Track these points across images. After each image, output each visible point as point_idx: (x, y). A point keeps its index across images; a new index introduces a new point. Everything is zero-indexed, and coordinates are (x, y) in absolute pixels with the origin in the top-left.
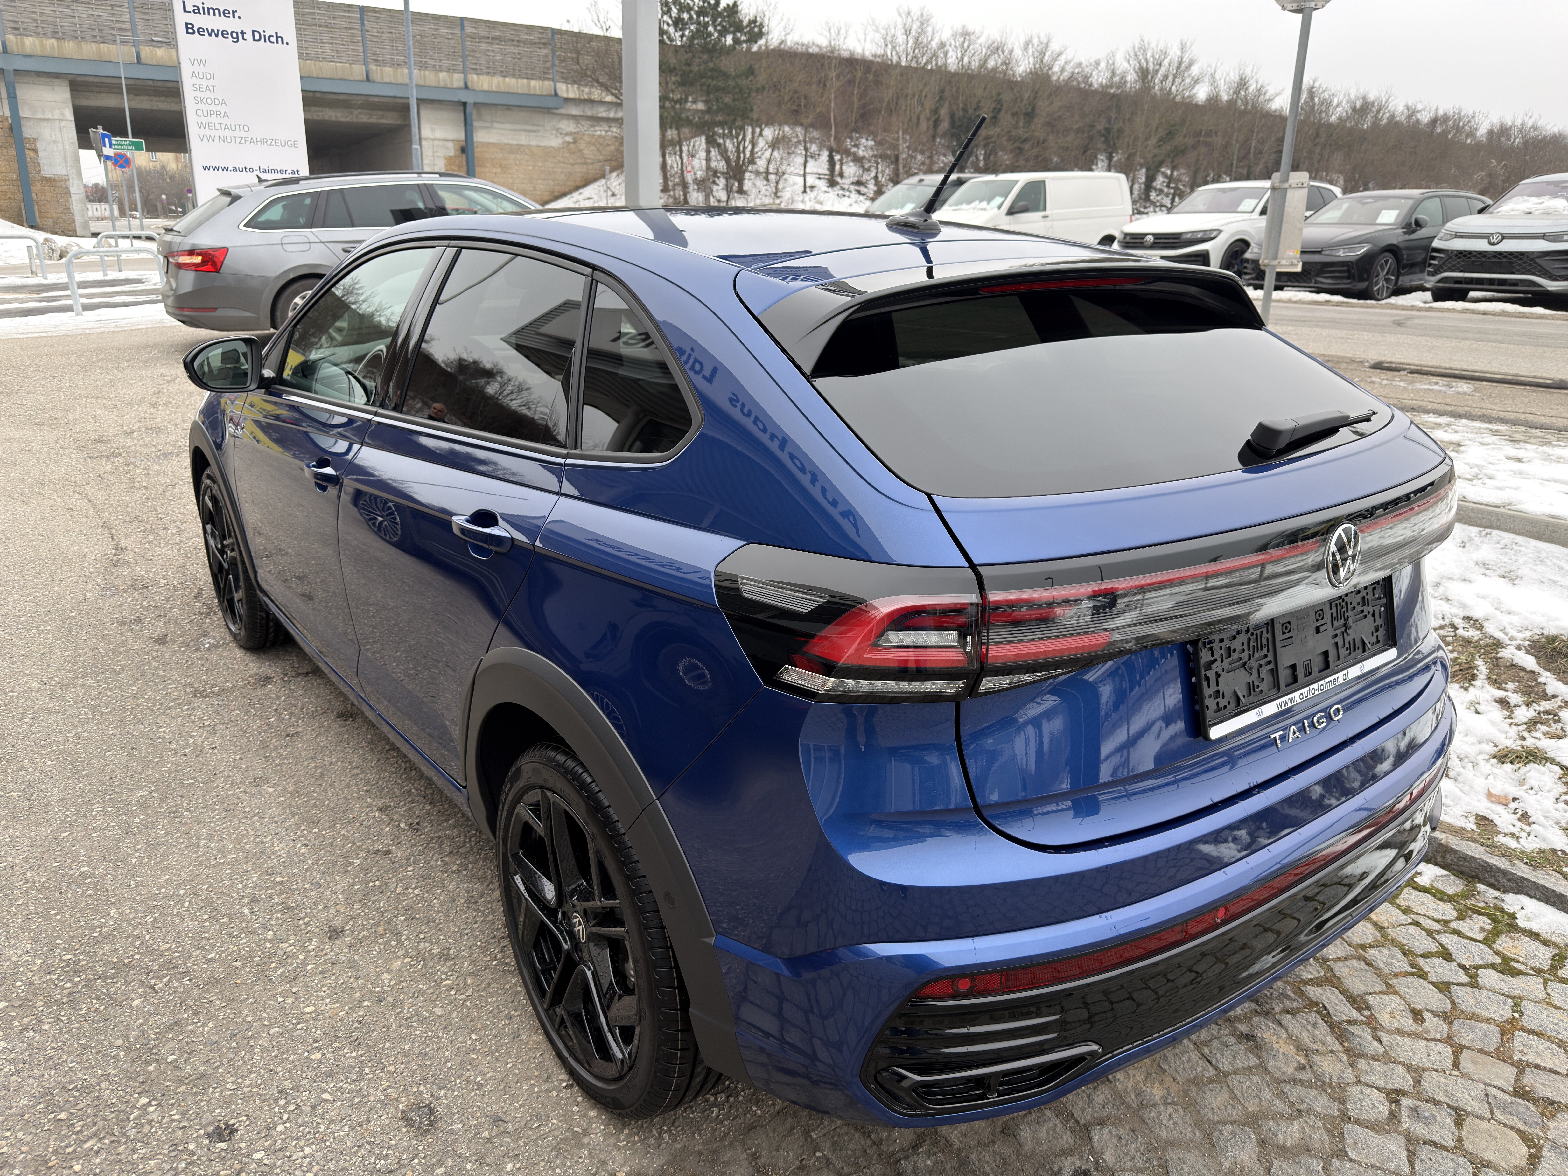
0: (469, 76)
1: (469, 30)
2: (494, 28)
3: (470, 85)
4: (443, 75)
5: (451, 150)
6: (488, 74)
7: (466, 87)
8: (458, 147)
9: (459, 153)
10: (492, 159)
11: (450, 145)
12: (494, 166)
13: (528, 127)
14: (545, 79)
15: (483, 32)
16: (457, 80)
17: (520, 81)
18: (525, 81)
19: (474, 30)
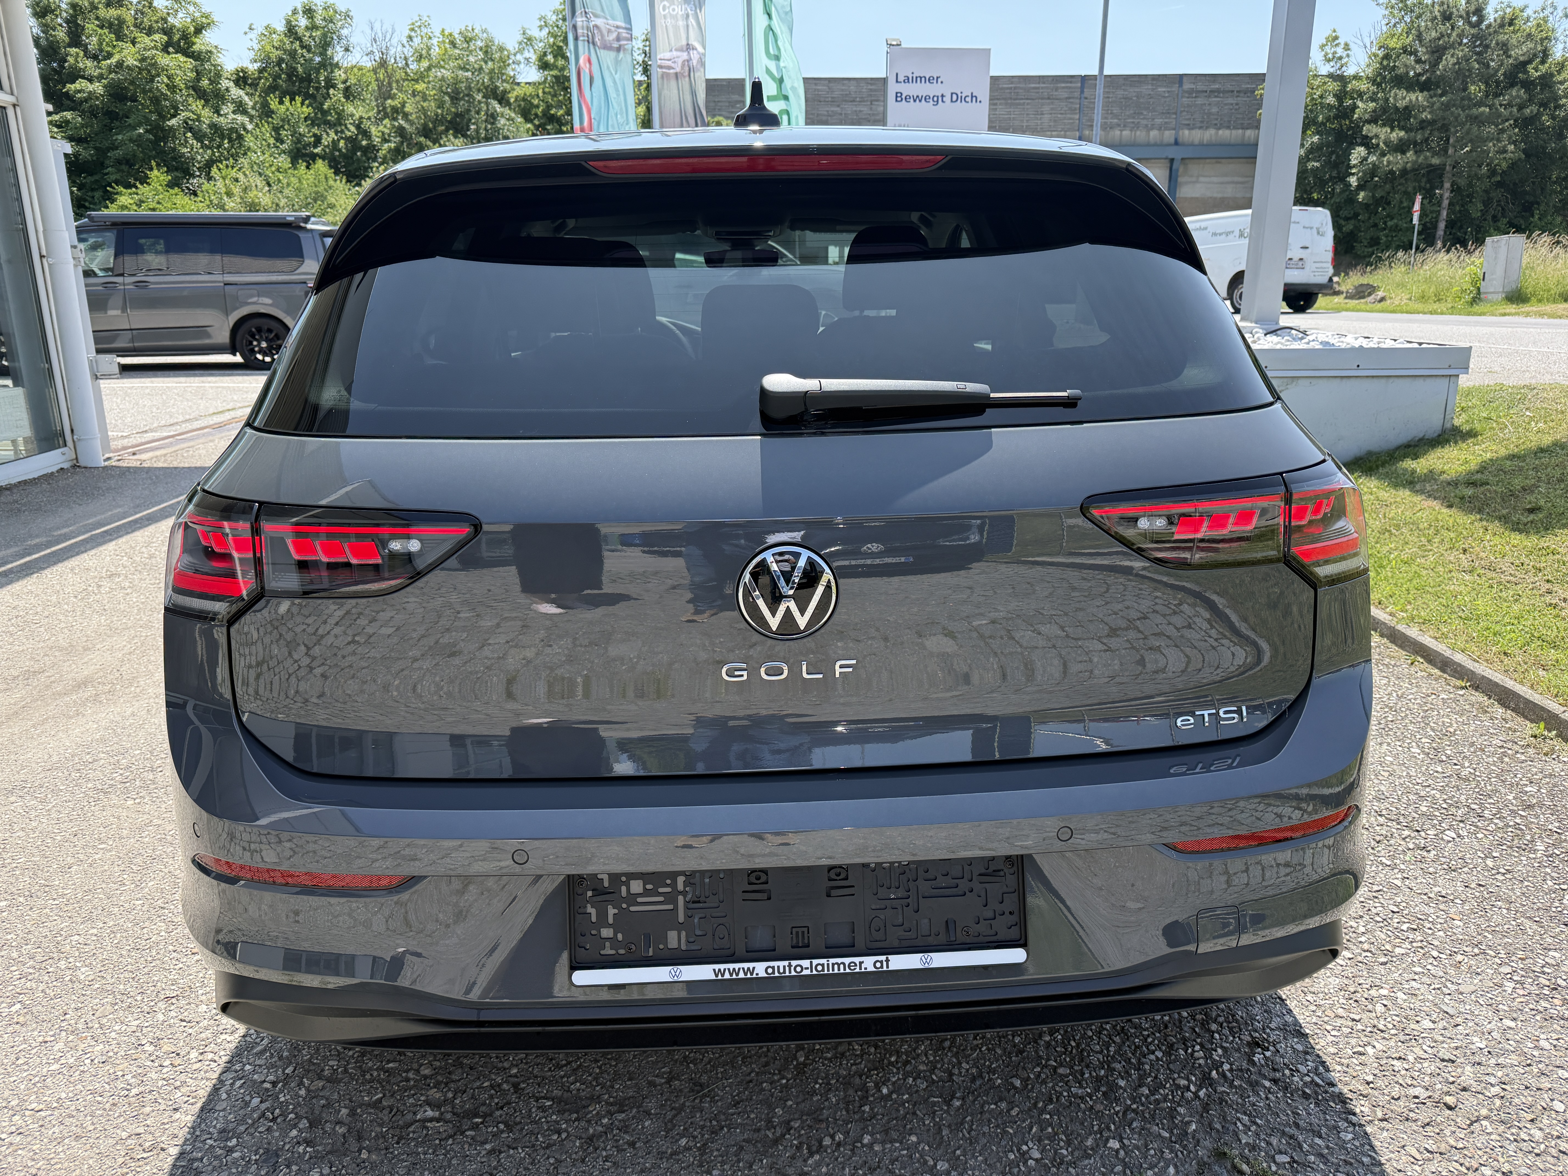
0: (1181, 132)
1: (1187, 86)
2: (1214, 82)
3: (1180, 140)
4: (1153, 133)
6: (1200, 128)
7: (1176, 143)
15: (1200, 86)
16: (1169, 136)
17: (1234, 132)
18: (1240, 131)
19: (1193, 86)
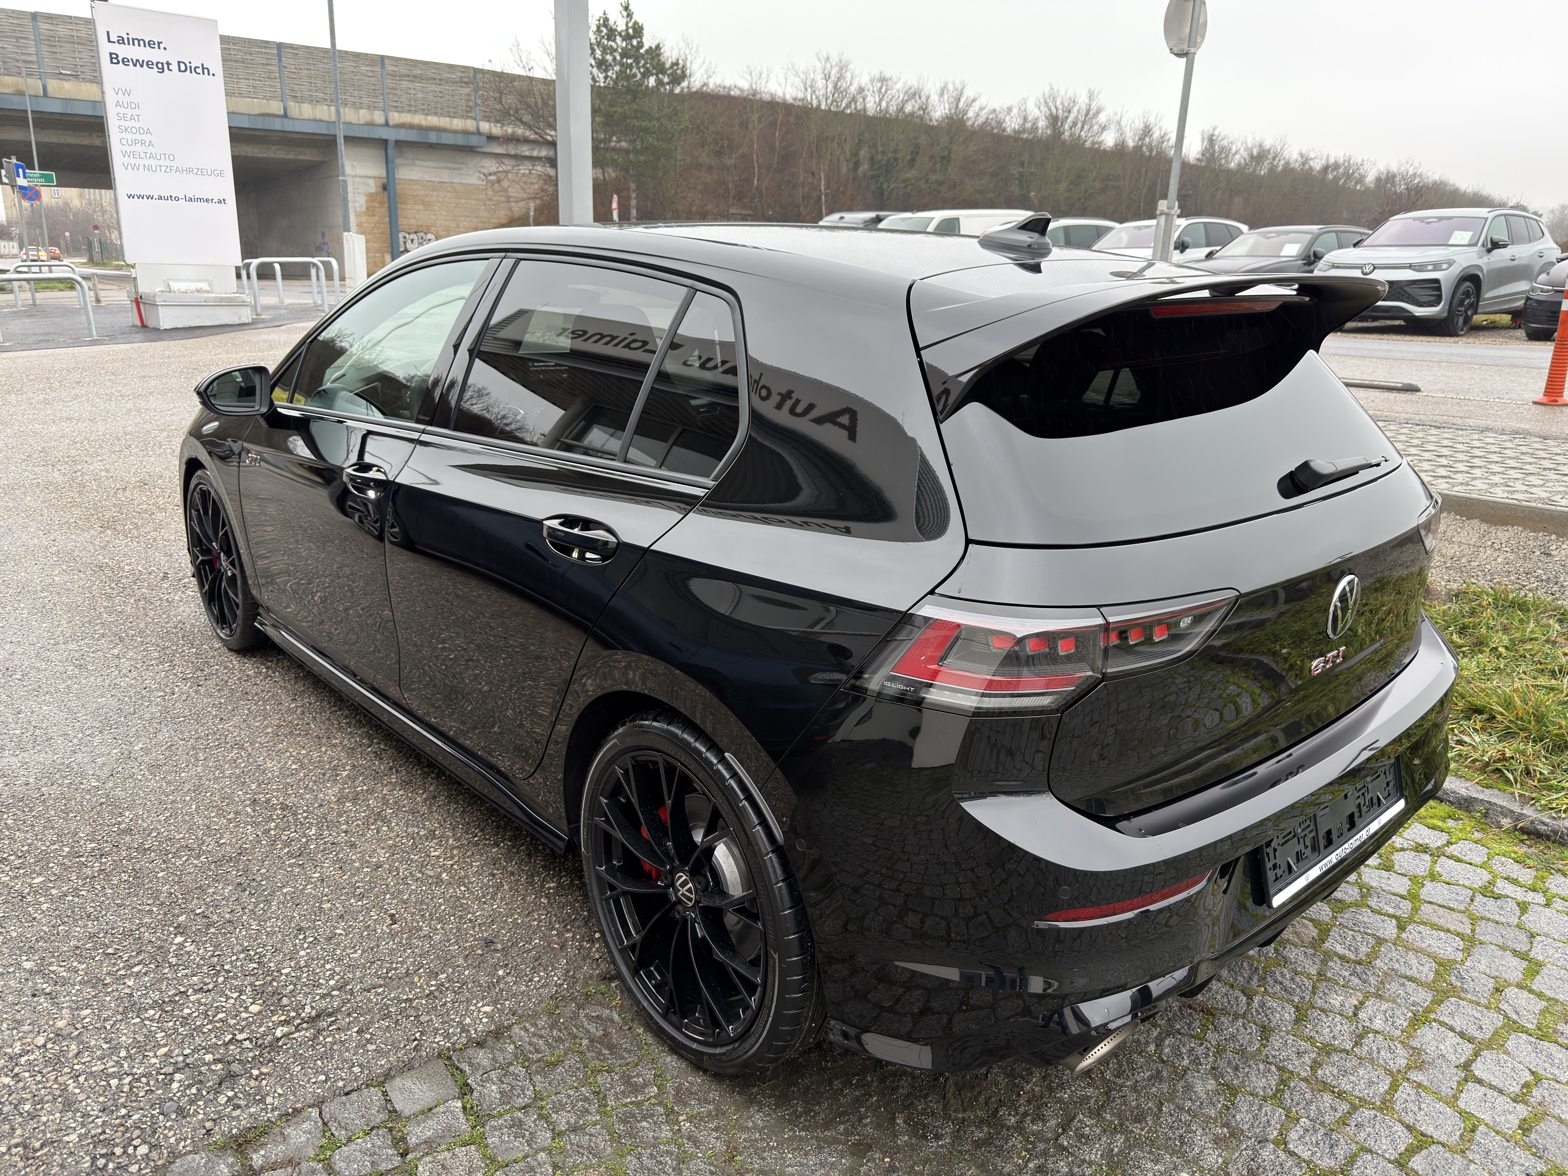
0: (390, 114)
1: (389, 68)
2: (415, 66)
3: (391, 123)
4: (363, 112)
5: (372, 187)
6: (410, 111)
7: (387, 124)
8: (380, 184)
9: (380, 190)
10: (414, 196)
11: (371, 182)
12: (416, 203)
13: (450, 165)
14: (468, 117)
15: (403, 70)
16: (378, 117)
17: (442, 117)
18: (447, 119)
19: (395, 69)
